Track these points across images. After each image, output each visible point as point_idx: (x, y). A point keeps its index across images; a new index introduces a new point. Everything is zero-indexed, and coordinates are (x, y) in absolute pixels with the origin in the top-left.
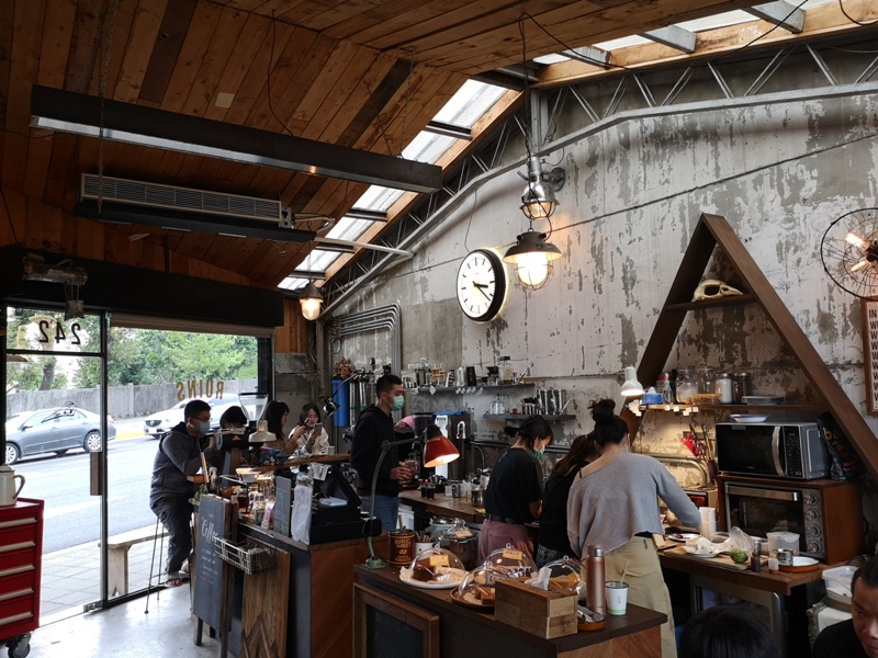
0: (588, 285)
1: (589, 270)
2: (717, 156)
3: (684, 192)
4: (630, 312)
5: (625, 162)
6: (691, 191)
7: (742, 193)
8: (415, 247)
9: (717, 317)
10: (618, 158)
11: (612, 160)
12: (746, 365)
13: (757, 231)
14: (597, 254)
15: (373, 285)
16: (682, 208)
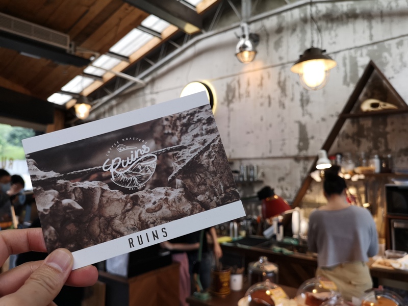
0: (275, 104)
1: (276, 94)
2: (371, 28)
3: (347, 49)
4: (305, 120)
5: (303, 31)
6: (351, 49)
7: (388, 50)
8: (148, 79)
9: (367, 123)
10: (298, 29)
11: (294, 30)
12: (388, 150)
13: (398, 72)
14: (282, 86)
15: (114, 102)
16: (344, 59)
